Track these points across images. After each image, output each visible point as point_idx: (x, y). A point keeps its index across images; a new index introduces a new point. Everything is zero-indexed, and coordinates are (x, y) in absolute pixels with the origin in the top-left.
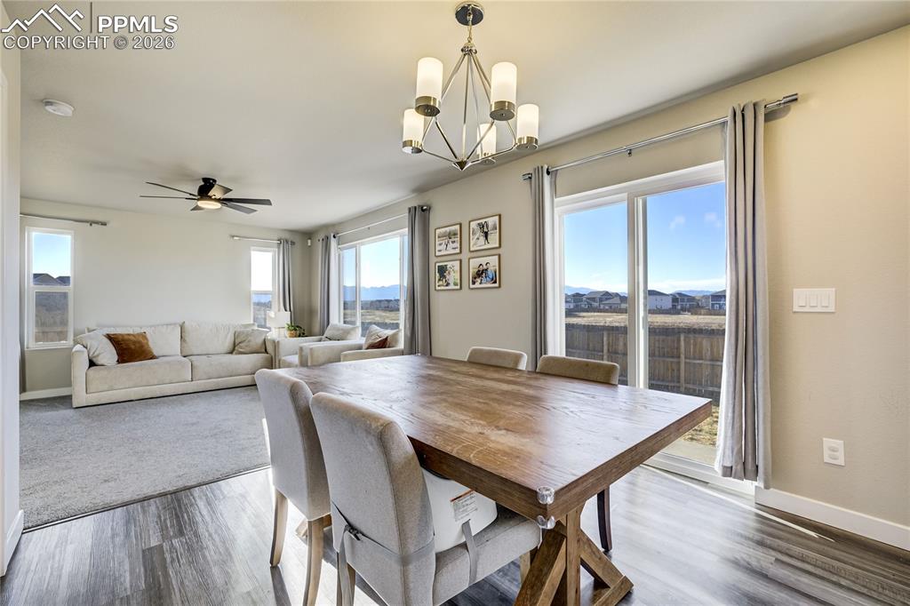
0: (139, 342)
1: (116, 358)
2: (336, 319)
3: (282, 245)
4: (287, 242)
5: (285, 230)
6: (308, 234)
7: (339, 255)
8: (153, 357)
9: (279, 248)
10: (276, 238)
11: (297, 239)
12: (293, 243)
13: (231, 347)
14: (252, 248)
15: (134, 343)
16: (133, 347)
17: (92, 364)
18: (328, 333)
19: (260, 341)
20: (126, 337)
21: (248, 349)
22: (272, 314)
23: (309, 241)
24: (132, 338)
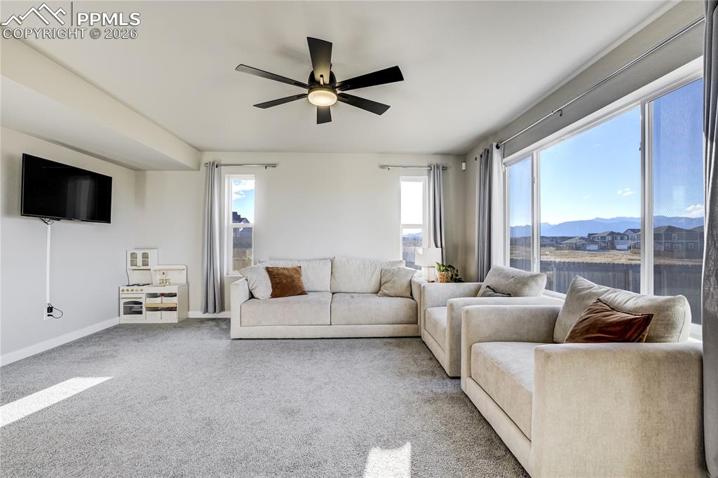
0: (291, 277)
1: (270, 291)
2: (500, 259)
3: (432, 172)
4: (438, 167)
5: (436, 154)
6: (462, 155)
7: (504, 174)
8: (303, 293)
9: (429, 175)
10: (426, 164)
11: (450, 163)
12: (445, 168)
13: (378, 286)
14: (401, 177)
15: (287, 276)
16: (284, 281)
17: (252, 296)
18: (490, 280)
19: (405, 282)
20: (281, 271)
21: (392, 292)
22: (420, 250)
23: (464, 164)
24: (286, 272)
